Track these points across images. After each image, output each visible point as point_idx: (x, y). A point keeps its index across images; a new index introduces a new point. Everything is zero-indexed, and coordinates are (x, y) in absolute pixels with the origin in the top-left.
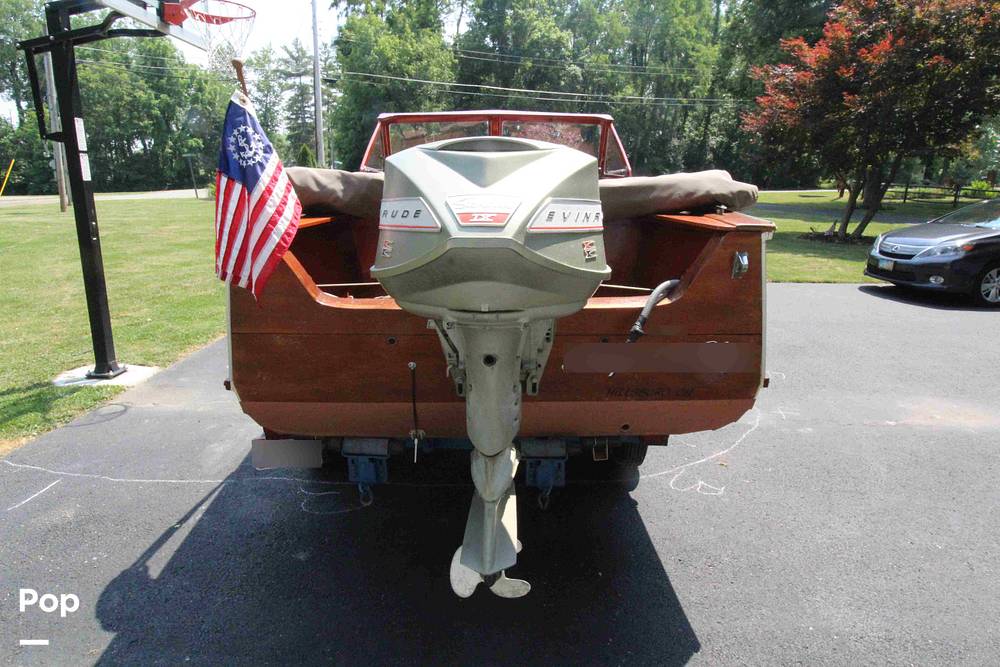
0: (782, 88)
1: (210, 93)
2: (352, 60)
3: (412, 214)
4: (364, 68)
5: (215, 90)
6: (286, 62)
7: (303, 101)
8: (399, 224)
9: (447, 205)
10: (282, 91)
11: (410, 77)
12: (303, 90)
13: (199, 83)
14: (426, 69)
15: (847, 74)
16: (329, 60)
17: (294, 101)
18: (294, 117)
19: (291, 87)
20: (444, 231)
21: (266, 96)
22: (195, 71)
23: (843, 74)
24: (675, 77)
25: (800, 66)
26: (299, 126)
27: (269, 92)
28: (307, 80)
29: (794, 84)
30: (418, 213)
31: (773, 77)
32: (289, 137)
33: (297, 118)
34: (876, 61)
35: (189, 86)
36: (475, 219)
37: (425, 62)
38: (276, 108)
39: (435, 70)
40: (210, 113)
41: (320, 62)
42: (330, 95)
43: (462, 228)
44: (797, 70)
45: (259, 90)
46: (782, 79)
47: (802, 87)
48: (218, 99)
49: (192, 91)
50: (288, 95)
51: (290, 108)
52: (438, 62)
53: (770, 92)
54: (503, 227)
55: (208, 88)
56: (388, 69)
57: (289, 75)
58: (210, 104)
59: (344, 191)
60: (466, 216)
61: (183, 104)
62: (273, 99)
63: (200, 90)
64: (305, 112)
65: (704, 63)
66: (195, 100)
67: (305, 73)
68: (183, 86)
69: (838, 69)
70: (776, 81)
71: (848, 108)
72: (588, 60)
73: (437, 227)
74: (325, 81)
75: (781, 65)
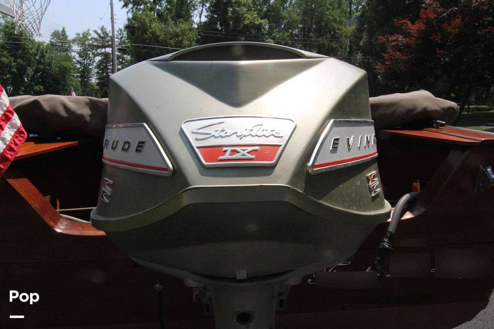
0: (397, 48)
1: (48, 59)
2: (136, 37)
3: (134, 146)
4: (144, 42)
5: (52, 57)
6: (96, 40)
7: (106, 63)
8: (119, 159)
9: (182, 133)
10: (95, 57)
11: (172, 46)
12: (106, 55)
13: (42, 53)
14: (181, 42)
15: (437, 38)
16: (124, 39)
17: (101, 62)
18: (101, 72)
19: (98, 55)
20: (177, 175)
21: (84, 60)
22: (40, 46)
23: (434, 39)
24: (328, 45)
25: (407, 35)
26: (104, 77)
27: (86, 57)
28: (109, 50)
29: (404, 45)
30: (141, 146)
31: (391, 42)
32: (98, 84)
33: (103, 73)
34: (453, 31)
35: (36, 55)
36: (227, 156)
37: (180, 38)
38: (90, 67)
39: (187, 42)
40: (48, 70)
41: (116, 40)
42: (123, 59)
43: (206, 170)
44: (405, 37)
45: (80, 56)
46: (397, 42)
47: (409, 47)
48: (53, 62)
49: (38, 58)
50: (98, 59)
51: (98, 67)
52: (188, 37)
53: (389, 50)
54: (272, 167)
55: (47, 55)
56: (158, 42)
57: (98, 47)
58: (48, 65)
59: (90, 116)
60: (214, 151)
61: (31, 65)
62: (89, 62)
63: (42, 56)
64: (108, 69)
65: (345, 36)
66: (39, 63)
67: (108, 46)
68: (32, 55)
69: (431, 36)
70: (393, 44)
71: (438, 58)
72: (278, 36)
73: (167, 169)
74: (120, 50)
75: (395, 35)
